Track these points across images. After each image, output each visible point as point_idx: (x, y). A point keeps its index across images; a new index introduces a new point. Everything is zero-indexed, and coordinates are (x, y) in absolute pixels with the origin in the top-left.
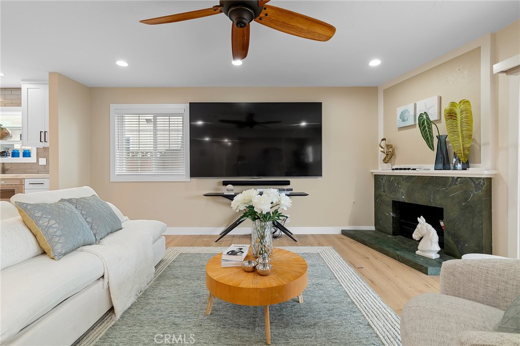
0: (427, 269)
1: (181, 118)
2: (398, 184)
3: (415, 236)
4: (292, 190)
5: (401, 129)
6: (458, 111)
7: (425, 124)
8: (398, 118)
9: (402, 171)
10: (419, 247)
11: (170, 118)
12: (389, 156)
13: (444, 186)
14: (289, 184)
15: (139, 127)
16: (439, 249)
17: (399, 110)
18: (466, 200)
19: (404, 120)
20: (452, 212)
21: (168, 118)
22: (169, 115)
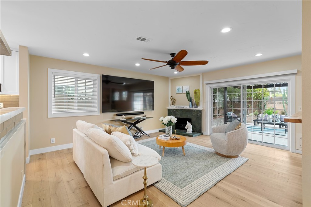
0: (192, 135)
1: (93, 81)
2: (177, 112)
3: (186, 128)
4: (145, 116)
5: (177, 94)
6: (197, 92)
7: (188, 94)
8: (177, 90)
9: (179, 108)
10: (187, 131)
11: (86, 80)
12: (173, 102)
13: (192, 112)
14: (143, 114)
15: (65, 84)
16: (192, 130)
17: (177, 88)
18: (197, 116)
19: (179, 91)
20: (194, 120)
21: (85, 80)
22: (86, 79)
